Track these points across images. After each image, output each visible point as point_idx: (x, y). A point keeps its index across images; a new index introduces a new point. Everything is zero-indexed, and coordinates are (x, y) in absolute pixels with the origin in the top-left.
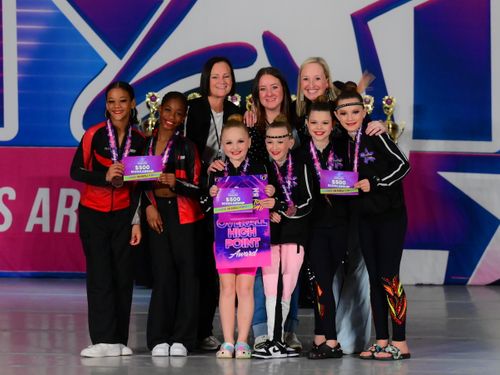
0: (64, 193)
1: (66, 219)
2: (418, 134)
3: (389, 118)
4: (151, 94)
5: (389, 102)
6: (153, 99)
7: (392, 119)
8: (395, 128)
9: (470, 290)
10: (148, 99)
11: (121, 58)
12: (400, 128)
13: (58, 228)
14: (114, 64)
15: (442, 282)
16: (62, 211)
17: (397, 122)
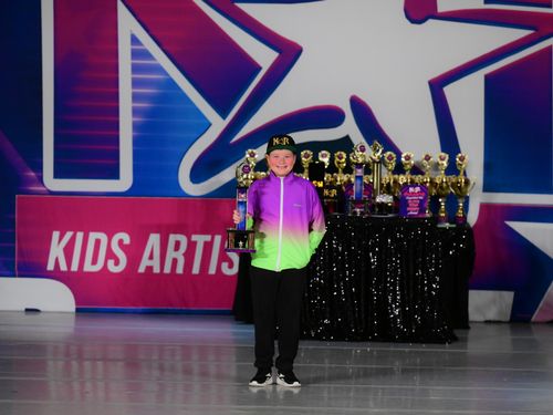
0: (173, 238)
1: (175, 261)
2: (488, 188)
3: (462, 173)
4: (250, 150)
5: (462, 159)
6: (252, 155)
7: (465, 173)
8: (467, 182)
9: (533, 327)
10: (248, 156)
11: (224, 118)
12: (472, 183)
13: (167, 270)
14: (218, 124)
15: (508, 319)
16: (171, 254)
17: (468, 177)
